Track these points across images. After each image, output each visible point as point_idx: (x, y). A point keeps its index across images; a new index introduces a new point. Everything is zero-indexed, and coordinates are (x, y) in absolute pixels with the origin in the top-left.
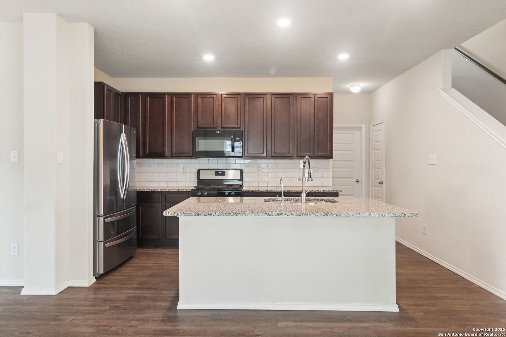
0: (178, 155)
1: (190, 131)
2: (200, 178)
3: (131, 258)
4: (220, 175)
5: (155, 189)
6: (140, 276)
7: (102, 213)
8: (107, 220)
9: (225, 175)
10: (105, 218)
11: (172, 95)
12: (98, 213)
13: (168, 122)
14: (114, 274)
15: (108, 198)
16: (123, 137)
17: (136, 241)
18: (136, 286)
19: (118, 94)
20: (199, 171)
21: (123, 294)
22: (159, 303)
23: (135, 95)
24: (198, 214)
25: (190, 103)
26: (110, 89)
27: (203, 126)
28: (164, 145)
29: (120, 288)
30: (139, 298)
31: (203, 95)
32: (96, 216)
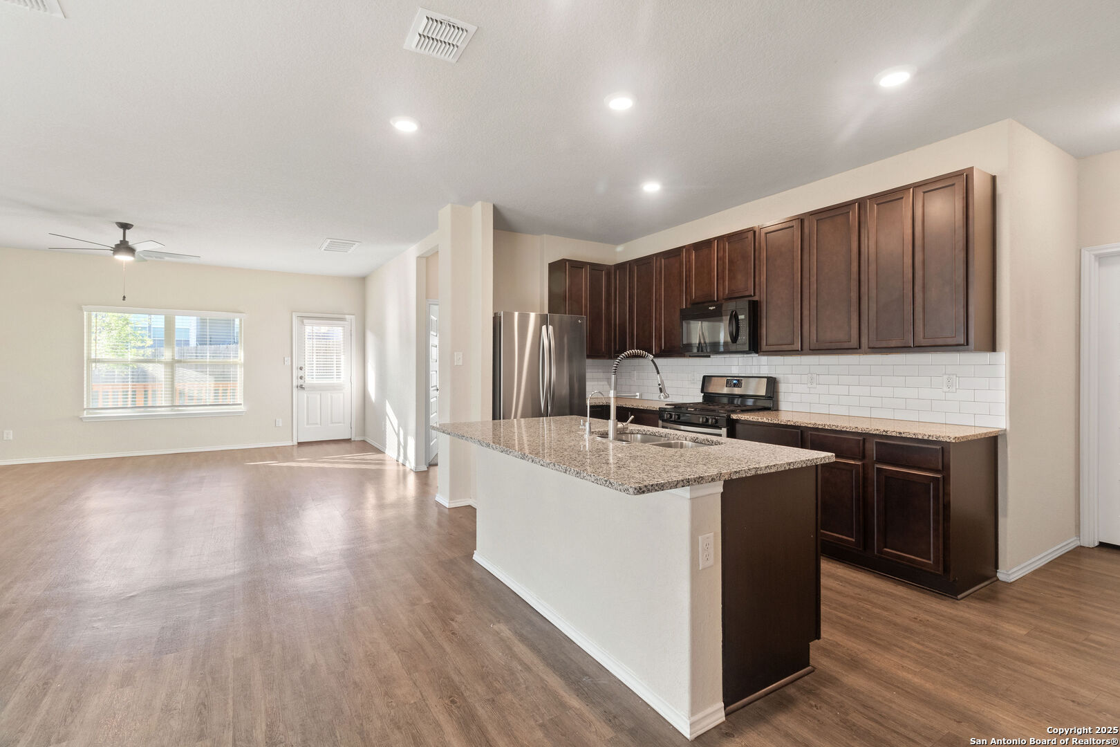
2: (707, 393)
4: (736, 386)
9: (741, 387)
11: (659, 256)
13: (656, 299)
20: (704, 378)
23: (623, 266)
27: (698, 301)
28: (651, 337)
31: (697, 247)
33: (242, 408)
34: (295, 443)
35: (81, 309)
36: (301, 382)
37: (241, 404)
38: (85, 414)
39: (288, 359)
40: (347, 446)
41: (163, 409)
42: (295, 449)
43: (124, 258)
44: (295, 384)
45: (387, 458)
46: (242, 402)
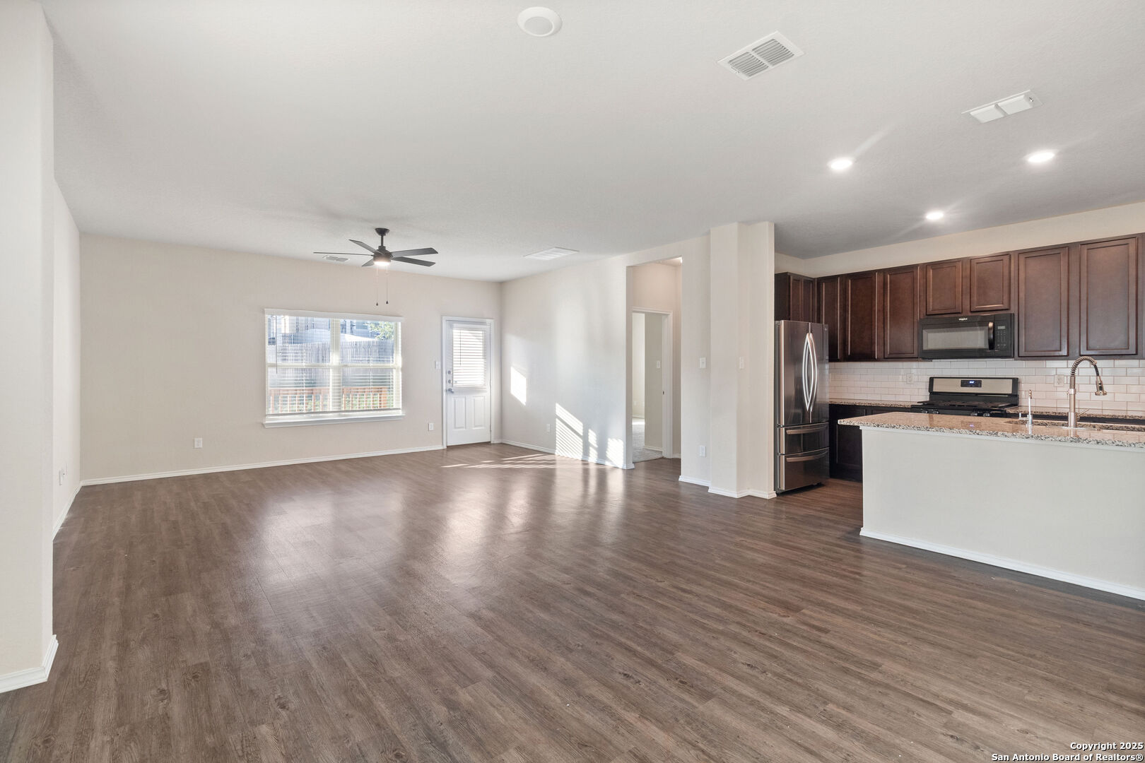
0: (894, 356)
1: (915, 320)
2: (934, 391)
3: (820, 485)
4: (971, 385)
5: (857, 403)
6: (827, 502)
7: (783, 423)
8: (788, 431)
9: (981, 387)
10: (786, 430)
11: (884, 272)
12: (779, 423)
13: (879, 310)
14: (798, 495)
15: (793, 411)
16: (809, 338)
17: (829, 469)
18: (819, 509)
19: (809, 282)
20: (932, 380)
21: (803, 512)
22: (840, 526)
23: (832, 279)
24: (878, 426)
25: (914, 280)
26: (798, 279)
27: (936, 312)
28: (872, 343)
29: (801, 507)
30: (820, 518)
31: (936, 266)
32: (777, 426)
33: (400, 413)
34: (445, 447)
35: (263, 312)
36: (449, 386)
37: (399, 409)
38: (269, 420)
39: (438, 363)
40: (486, 450)
41: (331, 414)
42: (445, 452)
43: (382, 264)
44: (444, 388)
45: (557, 458)
46: (401, 407)
